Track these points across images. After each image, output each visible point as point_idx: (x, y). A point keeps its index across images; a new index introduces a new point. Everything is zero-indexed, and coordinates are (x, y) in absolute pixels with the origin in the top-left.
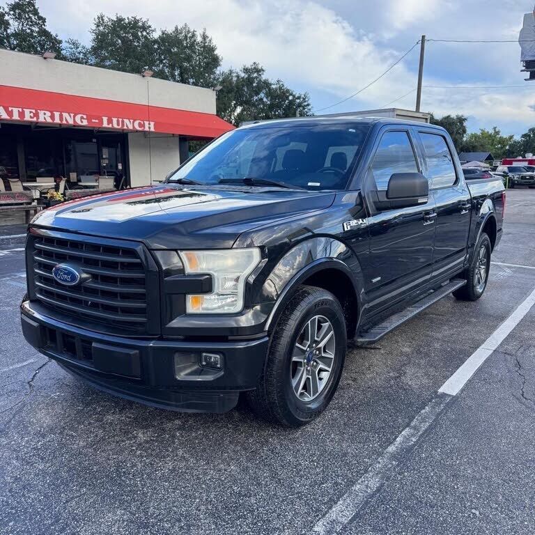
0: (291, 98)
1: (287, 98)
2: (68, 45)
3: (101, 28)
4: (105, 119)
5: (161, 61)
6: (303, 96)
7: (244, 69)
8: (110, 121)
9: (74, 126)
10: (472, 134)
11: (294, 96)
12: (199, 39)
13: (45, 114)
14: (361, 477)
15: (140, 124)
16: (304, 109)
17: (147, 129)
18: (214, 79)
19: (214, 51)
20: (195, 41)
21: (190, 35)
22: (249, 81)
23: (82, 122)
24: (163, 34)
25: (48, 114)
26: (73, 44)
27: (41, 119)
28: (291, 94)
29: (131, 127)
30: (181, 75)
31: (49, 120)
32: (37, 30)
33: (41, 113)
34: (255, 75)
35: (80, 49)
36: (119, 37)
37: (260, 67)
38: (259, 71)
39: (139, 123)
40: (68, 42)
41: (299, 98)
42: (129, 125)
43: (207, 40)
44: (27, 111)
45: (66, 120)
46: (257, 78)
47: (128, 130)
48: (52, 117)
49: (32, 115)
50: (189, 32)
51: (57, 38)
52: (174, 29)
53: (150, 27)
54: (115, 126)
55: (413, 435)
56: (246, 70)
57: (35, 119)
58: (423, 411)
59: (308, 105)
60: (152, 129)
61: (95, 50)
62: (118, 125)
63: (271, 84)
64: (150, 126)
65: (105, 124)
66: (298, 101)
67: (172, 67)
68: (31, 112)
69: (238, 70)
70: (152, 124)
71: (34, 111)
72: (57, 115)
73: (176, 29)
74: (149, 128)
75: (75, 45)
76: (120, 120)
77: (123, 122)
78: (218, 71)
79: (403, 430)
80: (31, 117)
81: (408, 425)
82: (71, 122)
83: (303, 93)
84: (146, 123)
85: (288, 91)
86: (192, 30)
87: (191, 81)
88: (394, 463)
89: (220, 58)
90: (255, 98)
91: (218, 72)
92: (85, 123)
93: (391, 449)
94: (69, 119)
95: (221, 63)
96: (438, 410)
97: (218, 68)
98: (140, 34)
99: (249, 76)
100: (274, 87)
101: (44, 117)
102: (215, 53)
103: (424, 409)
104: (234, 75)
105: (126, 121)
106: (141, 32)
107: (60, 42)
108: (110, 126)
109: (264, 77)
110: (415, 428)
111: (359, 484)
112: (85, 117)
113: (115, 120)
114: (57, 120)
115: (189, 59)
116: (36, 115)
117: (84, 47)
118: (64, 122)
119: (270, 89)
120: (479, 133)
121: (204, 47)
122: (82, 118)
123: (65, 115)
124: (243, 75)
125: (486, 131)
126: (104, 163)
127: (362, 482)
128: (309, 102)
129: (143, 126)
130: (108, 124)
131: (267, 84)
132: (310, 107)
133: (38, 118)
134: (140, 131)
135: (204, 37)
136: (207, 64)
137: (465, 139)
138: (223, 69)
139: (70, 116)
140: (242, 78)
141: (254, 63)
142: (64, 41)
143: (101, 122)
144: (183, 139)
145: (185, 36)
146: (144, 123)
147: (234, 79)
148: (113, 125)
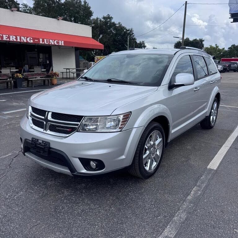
0: (125, 30)
1: (123, 30)
2: (22, 6)
4: (41, 40)
5: (65, 13)
6: (130, 30)
7: (104, 17)
8: (43, 41)
9: (27, 43)
11: (126, 29)
12: (83, 3)
13: (13, 37)
14: (176, 213)
16: (131, 35)
17: (60, 44)
18: (90, 22)
19: (90, 9)
20: (81, 4)
22: (106, 23)
23: (30, 41)
24: (66, 1)
25: (14, 37)
26: (25, 6)
27: (11, 40)
28: (125, 29)
29: (53, 43)
30: (74, 20)
31: (15, 40)
33: (11, 37)
34: (109, 20)
35: (28, 8)
36: (46, 2)
37: (111, 17)
39: (57, 41)
40: (23, 5)
41: (128, 30)
43: (87, 4)
44: (4, 36)
45: (23, 40)
46: (109, 21)
47: (52, 44)
48: (16, 39)
49: (7, 37)
51: (17, 2)
54: (46, 43)
55: (199, 190)
56: (104, 18)
57: (8, 40)
58: (202, 178)
59: (133, 34)
60: (63, 44)
61: (35, 8)
62: (47, 42)
63: (116, 24)
66: (128, 32)
67: (71, 16)
68: (6, 36)
69: (101, 18)
70: (63, 42)
71: (8, 36)
72: (18, 37)
75: (26, 6)
77: (49, 41)
79: (193, 188)
80: (6, 39)
81: (196, 185)
82: (25, 41)
83: (130, 28)
84: (60, 41)
85: (124, 27)
87: (79, 23)
88: (192, 205)
89: (93, 12)
90: (109, 30)
91: (91, 19)
92: (32, 41)
93: (189, 197)
94: (24, 40)
95: (93, 14)
96: (209, 177)
97: (92, 17)
98: (55, 1)
99: (106, 20)
100: (117, 25)
101: (12, 38)
103: (202, 176)
104: (99, 20)
105: (51, 41)
107: (19, 4)
109: (113, 21)
110: (199, 186)
111: (176, 216)
112: (31, 38)
113: (45, 40)
114: (19, 40)
115: (78, 13)
116: (9, 37)
117: (30, 7)
118: (22, 41)
119: (115, 27)
120: (209, 47)
121: (85, 7)
122: (30, 39)
123: (22, 38)
124: (102, 20)
125: (212, 46)
126: (41, 60)
127: (178, 215)
128: (133, 32)
129: (59, 43)
130: (42, 42)
131: (114, 24)
132: (133, 35)
133: (10, 39)
134: (57, 45)
135: (85, 2)
136: (87, 15)
138: (94, 17)
139: (25, 38)
140: (103, 21)
141: (108, 15)
142: (20, 4)
143: (39, 41)
144: (77, 49)
145: (77, 2)
146: (59, 41)
147: (99, 22)
148: (44, 43)
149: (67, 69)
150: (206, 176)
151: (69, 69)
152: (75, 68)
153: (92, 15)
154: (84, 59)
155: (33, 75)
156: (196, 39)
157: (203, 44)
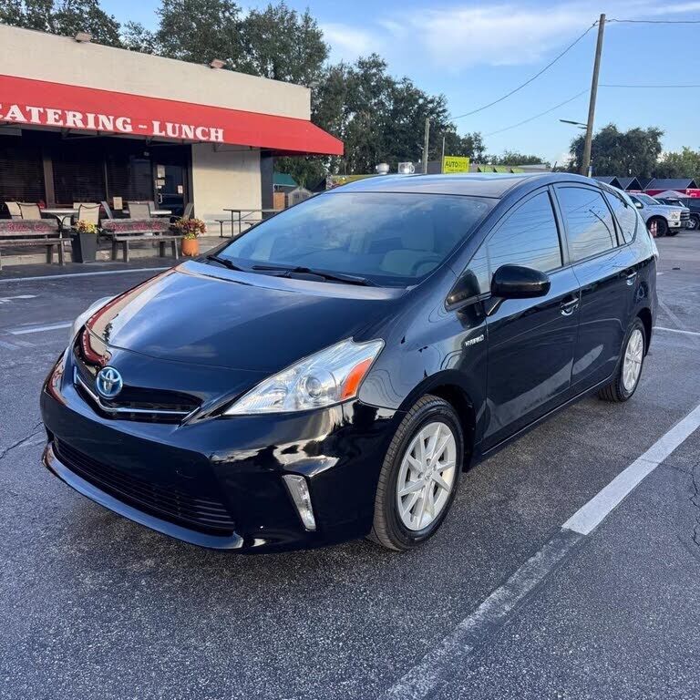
0: (421, 101)
1: (416, 101)
2: (127, 30)
3: (171, 8)
4: (156, 125)
5: (249, 51)
6: (437, 99)
7: (360, 63)
8: (163, 128)
9: (114, 133)
10: (671, 154)
11: (425, 99)
12: (300, 22)
13: (74, 116)
15: (203, 132)
16: (439, 116)
17: (213, 139)
18: (319, 76)
19: (319, 38)
20: (294, 24)
21: (288, 16)
22: (366, 78)
23: (125, 128)
24: (252, 14)
25: (79, 116)
26: (135, 28)
27: (70, 124)
28: (422, 97)
29: (191, 136)
30: (275, 70)
31: (80, 125)
32: (88, 10)
33: (70, 115)
34: (374, 71)
35: (143, 35)
36: (193, 18)
37: (380, 61)
38: (379, 65)
39: (203, 130)
40: (128, 26)
41: (432, 102)
42: (189, 133)
43: (311, 24)
44: (50, 113)
45: (103, 125)
46: (375, 75)
47: (187, 139)
48: (85, 121)
49: (57, 117)
50: (286, 12)
51: (114, 20)
52: (267, 9)
53: (234, 5)
54: (170, 133)
56: (362, 64)
57: (61, 123)
59: (444, 111)
60: (221, 139)
61: (162, 36)
62: (174, 132)
63: (395, 83)
64: (217, 135)
65: (156, 132)
66: (430, 106)
67: (263, 59)
68: (55, 113)
69: (351, 64)
70: (221, 132)
71: (60, 112)
72: (91, 117)
73: (270, 9)
74: (217, 137)
75: (137, 29)
76: (177, 126)
77: (180, 129)
78: (325, 64)
80: (56, 120)
82: (110, 127)
83: (437, 95)
84: (213, 130)
85: (417, 92)
86: (291, 11)
87: (288, 78)
89: (327, 47)
90: (373, 101)
91: (324, 67)
92: (129, 129)
94: (107, 124)
95: (329, 54)
97: (325, 61)
98: (221, 15)
99: (366, 72)
100: (398, 86)
101: (74, 120)
102: (321, 40)
104: (347, 70)
105: (185, 127)
106: (223, 12)
107: (118, 26)
108: (163, 134)
109: (385, 74)
112: (129, 120)
113: (169, 126)
114: (91, 125)
115: (285, 48)
116: (63, 117)
117: (148, 33)
118: (101, 128)
119: (393, 90)
120: (680, 152)
121: (307, 33)
122: (125, 122)
123: (102, 118)
124: (356, 70)
125: (691, 150)
126: (159, 185)
128: (446, 107)
129: (208, 134)
130: (161, 132)
131: (389, 83)
132: (446, 114)
133: (65, 121)
134: (204, 142)
135: (307, 20)
136: (310, 55)
137: (659, 161)
138: (331, 62)
139: (109, 119)
140: (357, 74)
141: (373, 55)
142: (122, 25)
143: (151, 128)
144: (266, 153)
145: (282, 19)
146: (209, 131)
147: (346, 76)
148: (166, 133)
149: (233, 211)
150: (549, 554)
151: (239, 212)
152: (260, 208)
153: (326, 57)
154: (299, 183)
155: (130, 226)
156: (638, 129)
157: (659, 144)
